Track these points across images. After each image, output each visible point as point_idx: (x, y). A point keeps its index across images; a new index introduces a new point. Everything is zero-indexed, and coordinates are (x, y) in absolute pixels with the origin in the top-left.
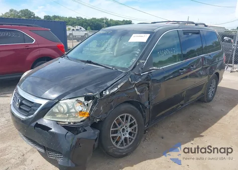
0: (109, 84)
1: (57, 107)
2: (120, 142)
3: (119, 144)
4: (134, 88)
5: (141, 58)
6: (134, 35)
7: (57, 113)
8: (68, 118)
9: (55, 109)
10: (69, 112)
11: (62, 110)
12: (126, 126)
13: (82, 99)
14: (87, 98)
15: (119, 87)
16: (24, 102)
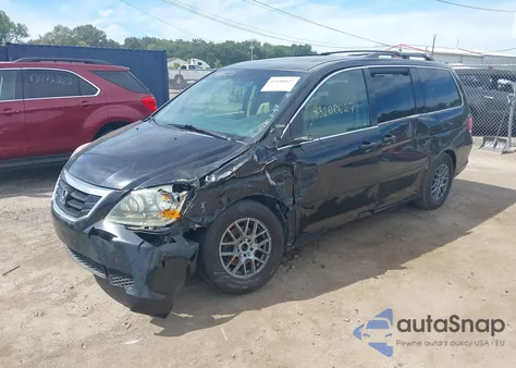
0: (216, 165)
1: (127, 202)
2: (238, 267)
3: (236, 270)
4: (264, 172)
5: (277, 120)
6: (272, 79)
7: (127, 212)
8: (144, 220)
9: (122, 205)
10: (146, 210)
11: (136, 206)
12: (249, 241)
13: (169, 189)
14: (178, 188)
15: (235, 169)
16: (73, 195)
